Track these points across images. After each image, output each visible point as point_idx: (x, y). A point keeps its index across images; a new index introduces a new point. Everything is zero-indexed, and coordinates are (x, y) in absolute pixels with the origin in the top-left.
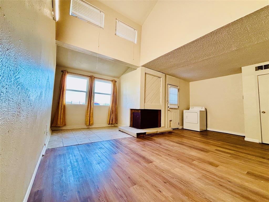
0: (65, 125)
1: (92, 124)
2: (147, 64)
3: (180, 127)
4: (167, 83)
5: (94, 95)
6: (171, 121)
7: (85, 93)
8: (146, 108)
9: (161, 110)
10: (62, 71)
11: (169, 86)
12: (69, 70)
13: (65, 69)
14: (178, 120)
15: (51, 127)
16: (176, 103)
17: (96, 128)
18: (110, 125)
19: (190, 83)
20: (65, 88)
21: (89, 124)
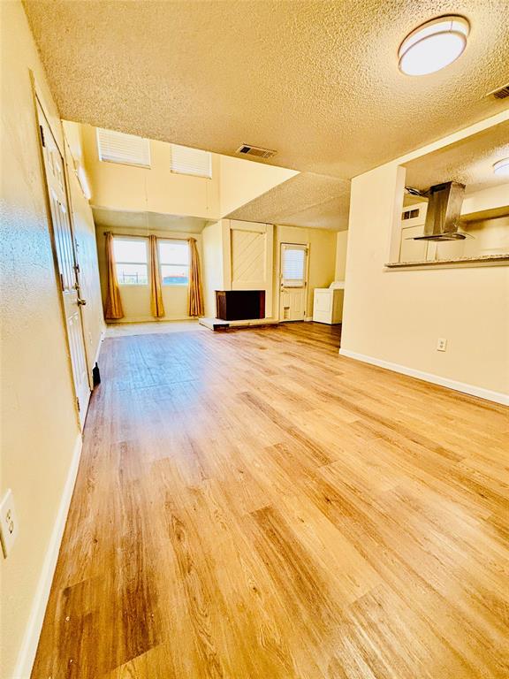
0: (123, 316)
1: (163, 316)
2: (235, 212)
3: (308, 319)
4: (279, 241)
5: (159, 268)
6: (286, 308)
7: (145, 266)
8: (233, 290)
9: (264, 292)
10: (105, 234)
11: (284, 246)
12: (115, 231)
13: (108, 230)
14: (304, 307)
15: (105, 319)
16: (301, 277)
17: (169, 321)
18: (192, 317)
19: (339, 233)
20: (113, 262)
21: (158, 315)
